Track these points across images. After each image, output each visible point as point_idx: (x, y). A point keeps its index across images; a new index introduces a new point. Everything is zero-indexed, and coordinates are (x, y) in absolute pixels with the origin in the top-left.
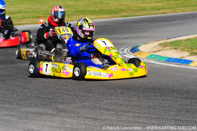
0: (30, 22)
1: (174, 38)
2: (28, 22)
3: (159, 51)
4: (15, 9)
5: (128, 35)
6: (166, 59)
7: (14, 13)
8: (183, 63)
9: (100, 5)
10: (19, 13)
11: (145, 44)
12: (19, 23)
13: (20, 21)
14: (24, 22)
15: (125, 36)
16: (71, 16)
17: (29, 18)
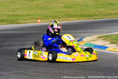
0: (32, 21)
1: (111, 33)
2: (31, 22)
3: (94, 41)
4: (27, 13)
5: (85, 31)
6: (94, 46)
7: (25, 16)
8: (102, 48)
9: (82, 12)
10: (28, 16)
11: (89, 36)
12: (25, 22)
13: (26, 21)
14: (28, 22)
15: (83, 31)
16: (60, 18)
17: (32, 19)
